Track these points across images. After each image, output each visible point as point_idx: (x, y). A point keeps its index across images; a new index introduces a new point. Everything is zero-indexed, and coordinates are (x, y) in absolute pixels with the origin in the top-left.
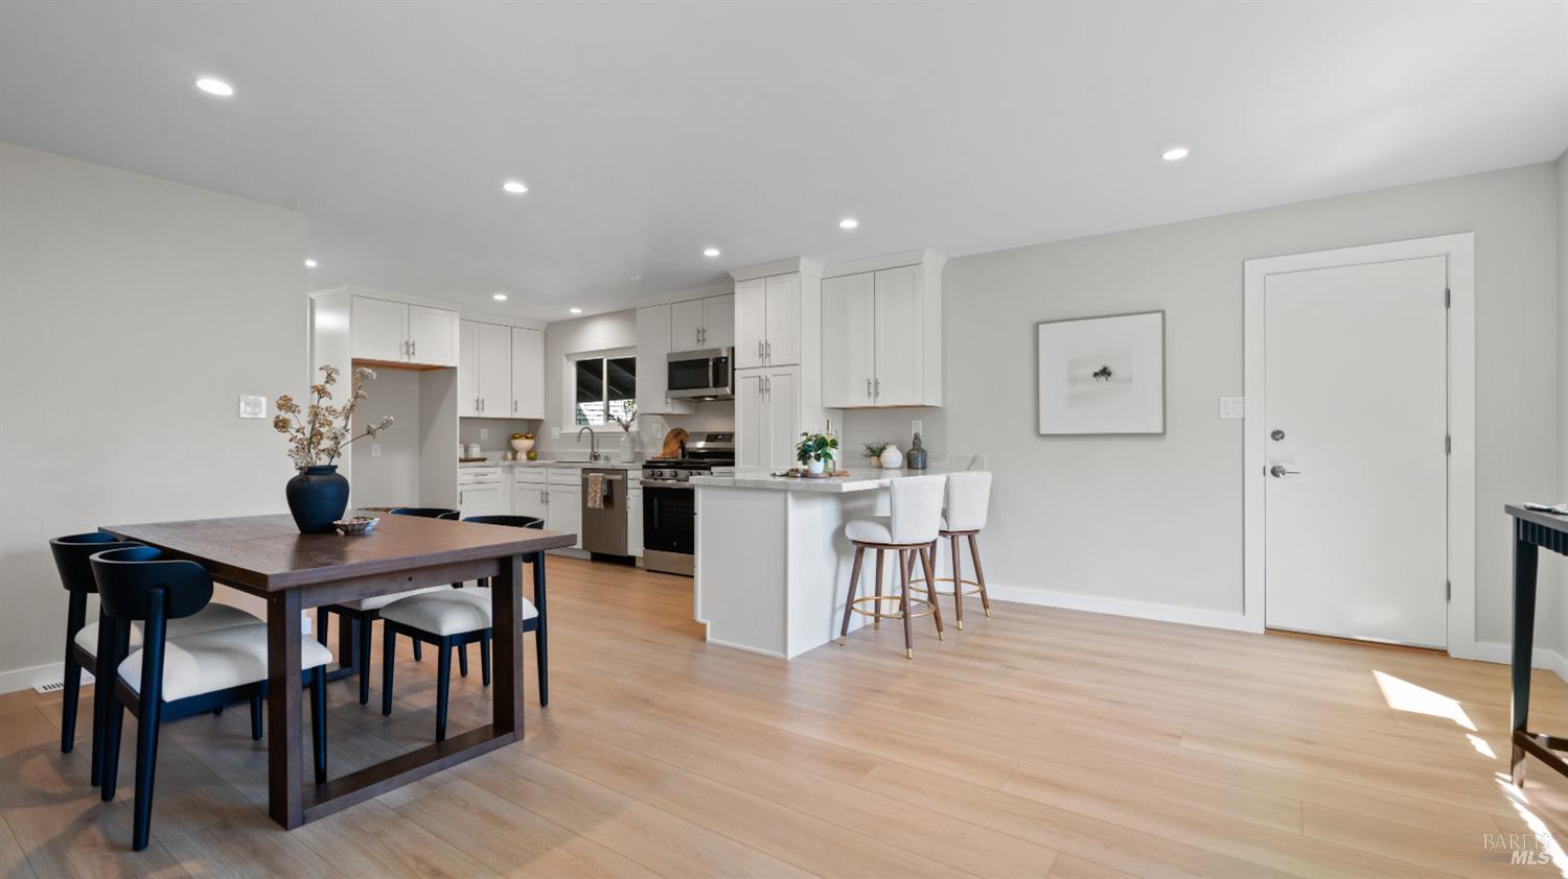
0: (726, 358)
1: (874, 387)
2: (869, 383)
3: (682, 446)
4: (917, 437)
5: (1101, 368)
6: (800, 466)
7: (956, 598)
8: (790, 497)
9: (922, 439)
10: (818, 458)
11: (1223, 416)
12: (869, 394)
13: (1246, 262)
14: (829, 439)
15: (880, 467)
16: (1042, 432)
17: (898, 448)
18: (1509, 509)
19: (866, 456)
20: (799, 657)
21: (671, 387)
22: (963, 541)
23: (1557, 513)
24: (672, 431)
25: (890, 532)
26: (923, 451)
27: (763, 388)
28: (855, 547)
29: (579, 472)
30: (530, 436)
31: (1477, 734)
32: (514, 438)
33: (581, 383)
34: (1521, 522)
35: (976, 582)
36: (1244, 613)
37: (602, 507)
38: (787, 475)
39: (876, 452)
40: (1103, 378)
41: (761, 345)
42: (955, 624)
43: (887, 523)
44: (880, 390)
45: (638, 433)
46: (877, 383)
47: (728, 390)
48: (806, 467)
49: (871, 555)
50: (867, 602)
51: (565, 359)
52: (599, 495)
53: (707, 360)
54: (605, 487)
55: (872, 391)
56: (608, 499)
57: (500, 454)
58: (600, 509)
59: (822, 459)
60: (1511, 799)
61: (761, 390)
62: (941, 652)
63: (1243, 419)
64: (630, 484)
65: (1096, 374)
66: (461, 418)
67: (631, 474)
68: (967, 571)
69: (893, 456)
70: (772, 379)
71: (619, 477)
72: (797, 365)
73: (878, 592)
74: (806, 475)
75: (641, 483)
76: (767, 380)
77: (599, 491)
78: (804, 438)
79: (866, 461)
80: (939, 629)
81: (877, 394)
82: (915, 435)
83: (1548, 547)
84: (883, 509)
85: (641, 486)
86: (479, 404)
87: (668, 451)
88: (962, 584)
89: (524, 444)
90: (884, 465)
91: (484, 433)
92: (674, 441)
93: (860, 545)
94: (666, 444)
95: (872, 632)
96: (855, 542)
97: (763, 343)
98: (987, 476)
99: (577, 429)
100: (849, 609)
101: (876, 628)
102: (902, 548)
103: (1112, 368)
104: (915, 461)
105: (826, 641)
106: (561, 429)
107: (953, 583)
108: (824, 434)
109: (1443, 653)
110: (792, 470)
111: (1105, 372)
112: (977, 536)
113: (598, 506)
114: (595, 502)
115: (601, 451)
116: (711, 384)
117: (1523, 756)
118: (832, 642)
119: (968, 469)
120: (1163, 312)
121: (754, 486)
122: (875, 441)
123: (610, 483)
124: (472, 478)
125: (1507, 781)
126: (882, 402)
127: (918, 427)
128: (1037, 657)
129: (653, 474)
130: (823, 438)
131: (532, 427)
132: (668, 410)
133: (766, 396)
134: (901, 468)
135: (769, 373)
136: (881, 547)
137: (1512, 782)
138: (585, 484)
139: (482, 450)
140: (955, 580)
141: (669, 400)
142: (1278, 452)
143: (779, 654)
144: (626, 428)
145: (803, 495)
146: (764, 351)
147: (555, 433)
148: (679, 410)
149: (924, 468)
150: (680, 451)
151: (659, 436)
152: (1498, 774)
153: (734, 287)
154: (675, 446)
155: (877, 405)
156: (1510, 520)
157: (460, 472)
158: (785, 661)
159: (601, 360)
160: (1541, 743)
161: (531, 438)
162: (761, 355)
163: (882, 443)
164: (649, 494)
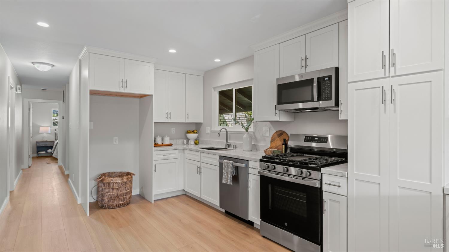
0: (330, 77)
3: (285, 143)
21: (280, 102)
24: (276, 132)
27: (386, 98)
29: (218, 158)
30: (195, 131)
32: (188, 132)
33: (221, 103)
37: (232, 184)
41: (383, 55)
45: (254, 132)
47: (332, 102)
51: (213, 90)
52: (229, 176)
53: (312, 80)
54: (233, 170)
56: (235, 178)
57: (180, 141)
58: (230, 185)
61: (384, 101)
64: (250, 170)
66: (154, 123)
67: (251, 164)
71: (243, 165)
72: (441, 70)
75: (259, 172)
76: (392, 89)
77: (229, 173)
85: (259, 175)
86: (168, 115)
87: (274, 145)
89: (192, 136)
91: (173, 130)
92: (278, 139)
94: (272, 140)
97: (387, 54)
99: (218, 128)
106: (211, 128)
113: (229, 183)
114: (227, 180)
115: (232, 142)
116: (315, 98)
123: (237, 168)
124: (162, 157)
129: (268, 167)
131: (196, 128)
132: (277, 119)
135: (395, 82)
138: (221, 165)
139: (170, 139)
141: (277, 112)
144: (247, 130)
146: (387, 61)
147: (208, 130)
148: (284, 118)
150: (284, 146)
151: (268, 135)
154: (279, 142)
157: (154, 153)
159: (232, 90)
161: (196, 133)
162: (384, 66)
164: (265, 181)
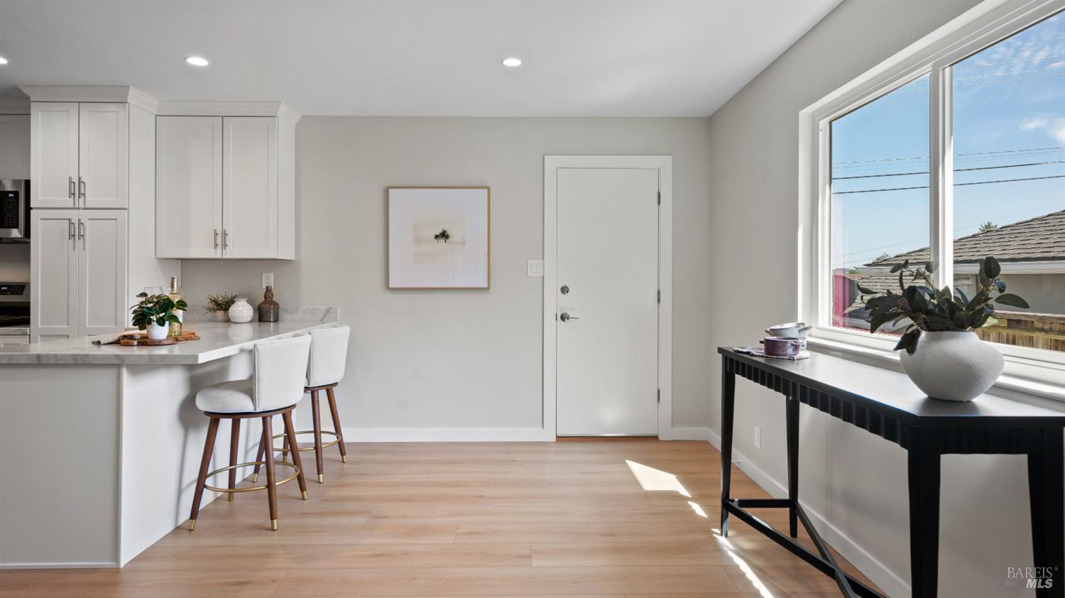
0: (16, 194)
1: (221, 238)
2: (216, 234)
4: (268, 289)
5: (441, 231)
6: (136, 332)
7: (317, 452)
8: (125, 372)
9: (273, 291)
10: (161, 322)
11: (530, 274)
12: (216, 245)
13: (545, 156)
14: (176, 300)
15: (228, 321)
16: (392, 285)
17: (248, 302)
18: (720, 350)
19: (210, 309)
20: (133, 561)
22: (322, 395)
23: (753, 355)
25: (253, 398)
26: (276, 305)
27: (75, 232)
28: (209, 418)
31: (693, 499)
34: (728, 360)
35: (334, 432)
36: (543, 428)
38: (117, 342)
39: (224, 306)
40: (442, 241)
41: (71, 182)
42: (315, 477)
43: (248, 387)
44: (229, 241)
46: (225, 234)
48: (144, 332)
49: (226, 425)
50: (219, 475)
55: (219, 241)
59: (167, 323)
60: (725, 548)
61: (72, 236)
62: (305, 514)
63: (543, 277)
65: (437, 237)
68: (326, 424)
69: (243, 310)
70: (87, 224)
72: (125, 209)
73: (233, 460)
74: (145, 342)
76: (80, 223)
78: (143, 299)
79: (209, 315)
80: (302, 489)
81: (224, 246)
82: (267, 287)
83: (743, 375)
84: (239, 372)
88: (322, 434)
90: (232, 320)
93: (215, 416)
95: (224, 505)
96: (207, 413)
97: (76, 181)
98: (345, 330)
100: (200, 487)
101: (230, 499)
102: (265, 415)
103: (449, 232)
104: (266, 313)
105: (169, 528)
107: (313, 435)
108: (167, 293)
109: (655, 438)
110: (125, 337)
111: (444, 235)
112: (335, 389)
117: (727, 516)
118: (178, 529)
119: (322, 321)
120: (489, 189)
121: (71, 362)
122: (221, 293)
125: (717, 534)
126: (229, 254)
127: (269, 280)
128: (398, 499)
130: (168, 298)
133: (79, 243)
134: (250, 322)
135: (84, 215)
136: (236, 417)
137: (722, 535)
140: (315, 432)
142: (566, 302)
143: (108, 564)
145: (141, 368)
146: (77, 189)
149: (276, 320)
152: (713, 530)
153: (29, 108)
155: (224, 257)
156: (719, 358)
158: (117, 571)
160: (735, 505)
162: (72, 194)
163: (229, 296)
